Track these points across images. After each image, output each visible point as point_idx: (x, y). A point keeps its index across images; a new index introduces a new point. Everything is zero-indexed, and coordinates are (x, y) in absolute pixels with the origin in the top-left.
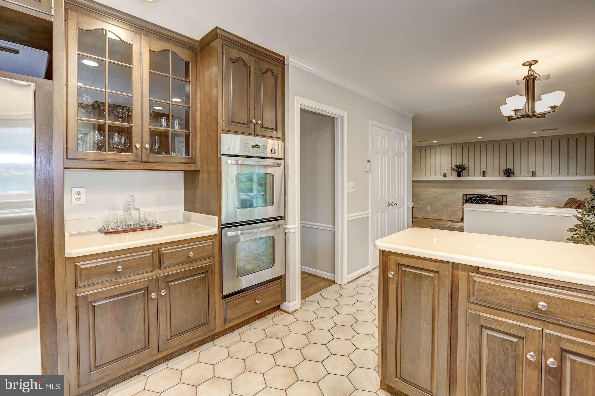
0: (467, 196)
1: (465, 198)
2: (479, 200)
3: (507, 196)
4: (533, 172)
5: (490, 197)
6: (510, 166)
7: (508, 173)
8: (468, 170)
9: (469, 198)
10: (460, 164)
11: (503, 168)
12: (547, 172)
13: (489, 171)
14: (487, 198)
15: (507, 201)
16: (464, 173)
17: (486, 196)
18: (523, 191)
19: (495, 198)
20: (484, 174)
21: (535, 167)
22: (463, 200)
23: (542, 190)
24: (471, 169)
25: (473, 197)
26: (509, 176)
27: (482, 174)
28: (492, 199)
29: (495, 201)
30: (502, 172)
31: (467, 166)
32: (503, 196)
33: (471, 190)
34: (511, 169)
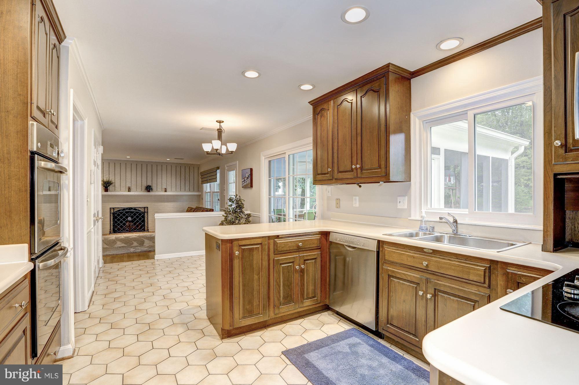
0: (114, 209)
1: (112, 211)
2: (125, 212)
3: (148, 207)
4: (165, 188)
5: (135, 209)
6: (149, 184)
7: (149, 189)
8: (115, 185)
9: (116, 212)
10: (107, 180)
11: (145, 185)
12: (174, 189)
13: (133, 188)
14: (132, 211)
15: (148, 212)
16: (110, 188)
17: (132, 208)
18: (159, 203)
19: (139, 210)
20: (129, 190)
21: (166, 185)
22: (110, 213)
23: (171, 202)
24: (117, 184)
25: (120, 210)
26: (149, 191)
27: (127, 189)
28: (136, 211)
29: (139, 212)
30: (144, 188)
31: (114, 182)
32: (145, 208)
33: (117, 203)
34: (150, 186)
